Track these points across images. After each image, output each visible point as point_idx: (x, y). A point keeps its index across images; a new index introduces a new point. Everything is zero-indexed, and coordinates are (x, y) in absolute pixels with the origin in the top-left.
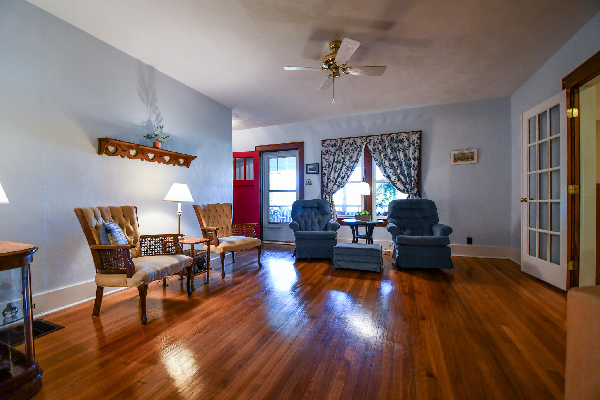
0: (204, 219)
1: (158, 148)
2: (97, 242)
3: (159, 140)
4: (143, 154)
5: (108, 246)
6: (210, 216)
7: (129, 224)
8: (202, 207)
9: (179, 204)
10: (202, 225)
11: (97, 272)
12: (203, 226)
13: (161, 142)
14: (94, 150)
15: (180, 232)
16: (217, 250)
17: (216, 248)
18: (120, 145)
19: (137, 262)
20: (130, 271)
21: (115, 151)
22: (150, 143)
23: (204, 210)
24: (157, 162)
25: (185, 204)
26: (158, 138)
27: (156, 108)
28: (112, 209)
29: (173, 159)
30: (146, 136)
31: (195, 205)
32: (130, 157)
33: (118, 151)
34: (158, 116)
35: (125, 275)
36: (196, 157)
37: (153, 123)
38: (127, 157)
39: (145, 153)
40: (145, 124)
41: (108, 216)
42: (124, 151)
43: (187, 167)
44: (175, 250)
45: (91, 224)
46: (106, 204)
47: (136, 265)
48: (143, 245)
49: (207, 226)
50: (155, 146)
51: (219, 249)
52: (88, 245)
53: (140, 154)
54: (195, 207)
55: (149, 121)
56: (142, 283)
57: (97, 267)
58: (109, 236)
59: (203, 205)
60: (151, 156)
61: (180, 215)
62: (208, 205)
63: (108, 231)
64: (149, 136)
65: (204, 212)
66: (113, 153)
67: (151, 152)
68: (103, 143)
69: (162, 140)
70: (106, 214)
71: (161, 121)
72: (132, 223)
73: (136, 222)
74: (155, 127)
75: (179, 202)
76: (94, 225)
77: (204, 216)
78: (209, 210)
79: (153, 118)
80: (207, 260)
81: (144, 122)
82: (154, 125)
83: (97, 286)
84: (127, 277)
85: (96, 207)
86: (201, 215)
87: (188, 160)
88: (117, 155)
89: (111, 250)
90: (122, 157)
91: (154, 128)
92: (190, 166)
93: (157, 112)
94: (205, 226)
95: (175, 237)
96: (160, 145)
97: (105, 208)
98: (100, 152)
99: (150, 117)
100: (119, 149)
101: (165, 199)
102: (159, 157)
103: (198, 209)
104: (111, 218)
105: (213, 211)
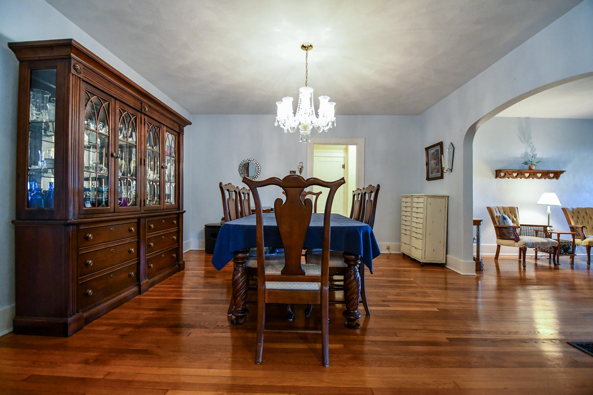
0: (572, 219)
1: (533, 170)
2: (498, 224)
3: (533, 164)
4: (522, 174)
5: (504, 226)
6: (579, 217)
7: (513, 217)
8: (571, 209)
9: (549, 207)
10: (569, 223)
11: (497, 238)
12: (571, 224)
13: (535, 165)
14: (493, 176)
15: (549, 224)
16: (583, 243)
17: (582, 241)
18: (507, 172)
19: (520, 237)
20: (517, 240)
21: (504, 175)
22: (526, 167)
23: (573, 212)
24: (531, 178)
25: (554, 208)
26: (532, 163)
27: (531, 143)
28: (503, 208)
29: (544, 175)
30: (524, 163)
31: (564, 208)
32: (513, 177)
33: (506, 175)
34: (532, 148)
35: (514, 241)
36: (565, 171)
37: (529, 153)
38: (511, 177)
39: (523, 174)
40: (523, 156)
41: (502, 212)
42: (510, 174)
43: (557, 179)
44: (544, 235)
45: (495, 215)
46: (500, 206)
47: (520, 238)
48: (522, 230)
49: (576, 224)
50: (530, 169)
51: (584, 242)
52: (493, 225)
53: (520, 175)
54: (564, 210)
55: (526, 153)
56: (524, 246)
57: (497, 236)
58: (505, 221)
59: (572, 209)
60: (527, 175)
61: (549, 214)
62: (578, 208)
63: (505, 219)
64: (526, 163)
65: (572, 214)
66: (503, 177)
67: (527, 172)
68: (498, 172)
69: (536, 164)
70: (500, 210)
71: (534, 151)
72: (515, 216)
73: (518, 216)
74: (530, 155)
75: (549, 205)
76: (496, 216)
77: (573, 217)
78: (579, 212)
79: (529, 150)
80: (572, 248)
81: (522, 155)
82: (529, 154)
83: (498, 245)
84: (515, 242)
85: (496, 207)
86: (570, 216)
87: (557, 174)
88: (505, 178)
89: (506, 228)
90: (508, 178)
91: (530, 157)
92: (559, 178)
93: (532, 145)
94: (573, 224)
95: (545, 227)
96: (534, 168)
97: (500, 207)
98: (497, 177)
99: (527, 150)
100: (507, 174)
101: (537, 203)
102: (533, 174)
103: (567, 211)
104: (503, 213)
105: (582, 214)
